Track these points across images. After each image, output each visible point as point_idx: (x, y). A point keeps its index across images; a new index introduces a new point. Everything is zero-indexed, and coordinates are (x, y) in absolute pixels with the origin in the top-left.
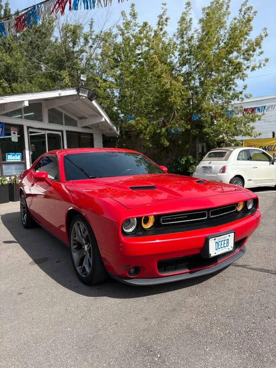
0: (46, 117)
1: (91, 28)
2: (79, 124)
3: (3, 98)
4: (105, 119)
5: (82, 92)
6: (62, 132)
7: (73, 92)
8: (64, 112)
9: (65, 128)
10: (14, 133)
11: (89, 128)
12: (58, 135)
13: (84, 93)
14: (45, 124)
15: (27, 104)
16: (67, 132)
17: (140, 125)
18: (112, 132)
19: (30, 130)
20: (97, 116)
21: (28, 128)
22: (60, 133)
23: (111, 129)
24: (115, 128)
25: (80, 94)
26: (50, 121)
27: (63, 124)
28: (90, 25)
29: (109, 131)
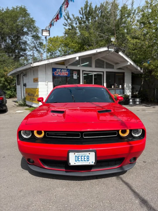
0: (93, 65)
1: (132, 6)
2: (115, 67)
3: (65, 57)
4: (130, 63)
5: (111, 49)
6: (103, 72)
7: (105, 49)
8: (105, 61)
9: (105, 70)
10: (75, 74)
11: (122, 69)
12: (101, 74)
13: (112, 49)
14: (93, 69)
15: (77, 59)
16: (107, 72)
17: (152, 66)
18: (137, 71)
19: (84, 72)
20: (125, 62)
21: (83, 71)
22: (102, 73)
23: (137, 69)
24: (139, 68)
25: (109, 50)
26: (96, 67)
27: (104, 68)
28: (131, 4)
29: (135, 70)
